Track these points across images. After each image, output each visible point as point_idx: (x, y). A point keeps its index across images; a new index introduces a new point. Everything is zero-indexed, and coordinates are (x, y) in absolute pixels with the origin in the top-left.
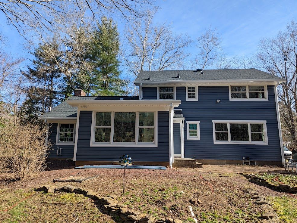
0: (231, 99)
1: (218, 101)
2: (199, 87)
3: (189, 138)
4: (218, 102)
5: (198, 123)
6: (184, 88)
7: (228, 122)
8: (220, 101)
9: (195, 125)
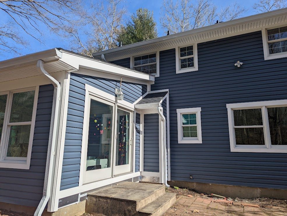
0: (267, 56)
1: (238, 64)
2: (199, 45)
3: (182, 140)
4: (239, 66)
5: (197, 111)
6: (172, 52)
7: (263, 105)
8: (241, 63)
9: (194, 115)
